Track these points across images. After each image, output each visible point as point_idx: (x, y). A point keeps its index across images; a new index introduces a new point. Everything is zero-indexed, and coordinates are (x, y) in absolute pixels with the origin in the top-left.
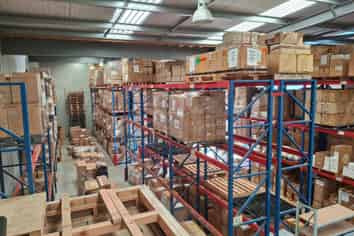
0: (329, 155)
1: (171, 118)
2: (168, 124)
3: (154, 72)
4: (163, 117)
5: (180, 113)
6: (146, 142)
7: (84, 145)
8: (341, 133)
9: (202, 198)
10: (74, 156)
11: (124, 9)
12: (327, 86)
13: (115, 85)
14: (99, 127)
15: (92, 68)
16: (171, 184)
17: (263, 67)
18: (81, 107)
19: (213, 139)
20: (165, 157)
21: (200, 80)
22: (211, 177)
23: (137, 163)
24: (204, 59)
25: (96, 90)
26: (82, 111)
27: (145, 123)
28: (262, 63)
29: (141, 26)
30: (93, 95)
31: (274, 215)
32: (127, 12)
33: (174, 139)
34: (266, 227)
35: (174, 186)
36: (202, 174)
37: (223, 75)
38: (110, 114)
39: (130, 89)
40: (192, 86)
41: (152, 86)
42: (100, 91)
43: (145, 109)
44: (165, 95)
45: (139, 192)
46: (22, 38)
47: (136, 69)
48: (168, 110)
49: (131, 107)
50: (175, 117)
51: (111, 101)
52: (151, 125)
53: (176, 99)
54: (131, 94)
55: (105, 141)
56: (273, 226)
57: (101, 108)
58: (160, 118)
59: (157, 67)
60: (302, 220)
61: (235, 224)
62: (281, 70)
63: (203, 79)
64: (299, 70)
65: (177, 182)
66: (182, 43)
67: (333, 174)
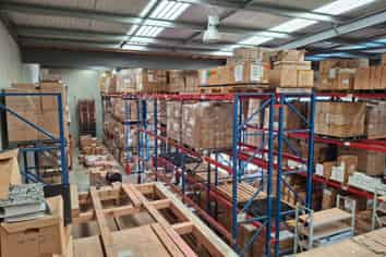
0: (336, 166)
1: (183, 126)
2: (181, 133)
3: (168, 81)
4: (176, 126)
5: (192, 122)
6: (159, 152)
7: (96, 154)
8: (347, 144)
9: (213, 204)
10: (86, 165)
11: (140, 25)
12: (338, 98)
13: (128, 94)
14: (110, 136)
15: (104, 75)
16: (183, 190)
17: (265, 82)
18: (92, 115)
19: (223, 146)
20: (178, 166)
21: (210, 92)
22: (222, 184)
23: (150, 171)
24: (214, 73)
25: (108, 98)
26: (93, 120)
27: (159, 132)
28: (264, 78)
29: (156, 38)
30: (105, 103)
31: (275, 215)
32: (143, 28)
33: (186, 146)
34: (268, 225)
35: (187, 193)
36: (213, 181)
37: (230, 88)
38: (123, 123)
39: (144, 98)
40: (203, 97)
41: (166, 96)
42: (112, 100)
43: (159, 118)
44: (178, 104)
45: (154, 187)
46: (42, 48)
47: (150, 78)
48: (180, 118)
49: (144, 116)
50: (188, 126)
51: (123, 109)
52: (164, 134)
53: (189, 108)
54: (144, 102)
55: (117, 151)
56: (274, 225)
57: (113, 117)
58: (173, 126)
59: (171, 76)
60: (301, 221)
61: (238, 220)
62: (282, 84)
63: (214, 91)
64: (300, 84)
65: (190, 189)
66: (196, 54)
67: (339, 183)
